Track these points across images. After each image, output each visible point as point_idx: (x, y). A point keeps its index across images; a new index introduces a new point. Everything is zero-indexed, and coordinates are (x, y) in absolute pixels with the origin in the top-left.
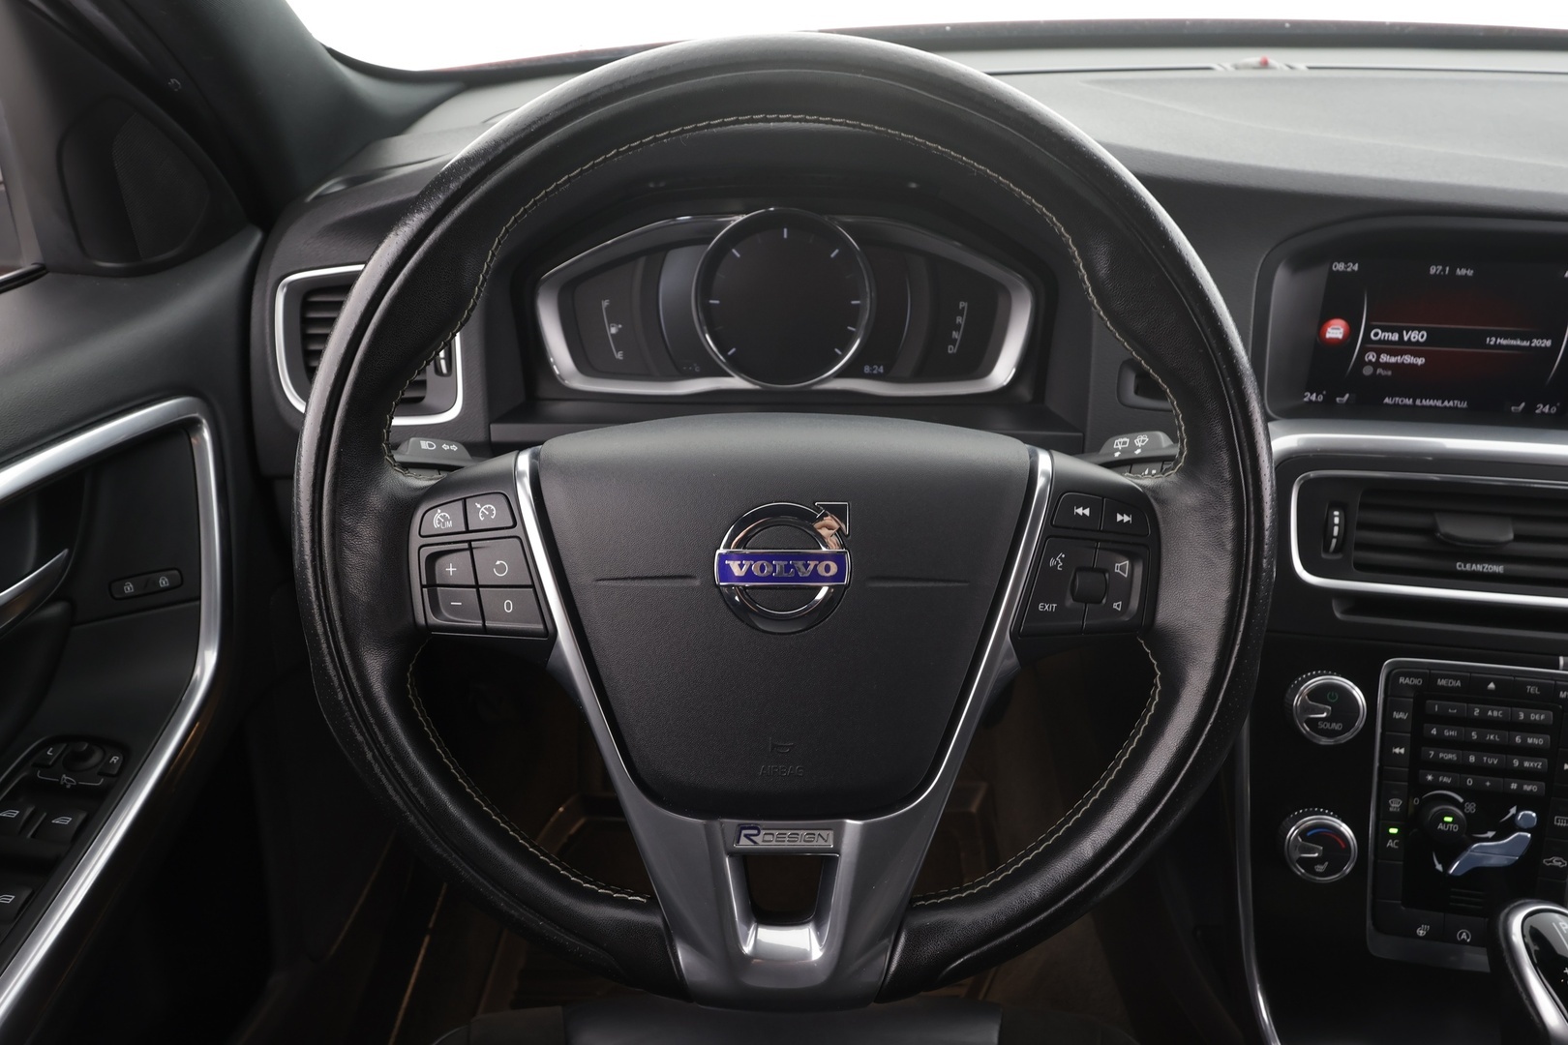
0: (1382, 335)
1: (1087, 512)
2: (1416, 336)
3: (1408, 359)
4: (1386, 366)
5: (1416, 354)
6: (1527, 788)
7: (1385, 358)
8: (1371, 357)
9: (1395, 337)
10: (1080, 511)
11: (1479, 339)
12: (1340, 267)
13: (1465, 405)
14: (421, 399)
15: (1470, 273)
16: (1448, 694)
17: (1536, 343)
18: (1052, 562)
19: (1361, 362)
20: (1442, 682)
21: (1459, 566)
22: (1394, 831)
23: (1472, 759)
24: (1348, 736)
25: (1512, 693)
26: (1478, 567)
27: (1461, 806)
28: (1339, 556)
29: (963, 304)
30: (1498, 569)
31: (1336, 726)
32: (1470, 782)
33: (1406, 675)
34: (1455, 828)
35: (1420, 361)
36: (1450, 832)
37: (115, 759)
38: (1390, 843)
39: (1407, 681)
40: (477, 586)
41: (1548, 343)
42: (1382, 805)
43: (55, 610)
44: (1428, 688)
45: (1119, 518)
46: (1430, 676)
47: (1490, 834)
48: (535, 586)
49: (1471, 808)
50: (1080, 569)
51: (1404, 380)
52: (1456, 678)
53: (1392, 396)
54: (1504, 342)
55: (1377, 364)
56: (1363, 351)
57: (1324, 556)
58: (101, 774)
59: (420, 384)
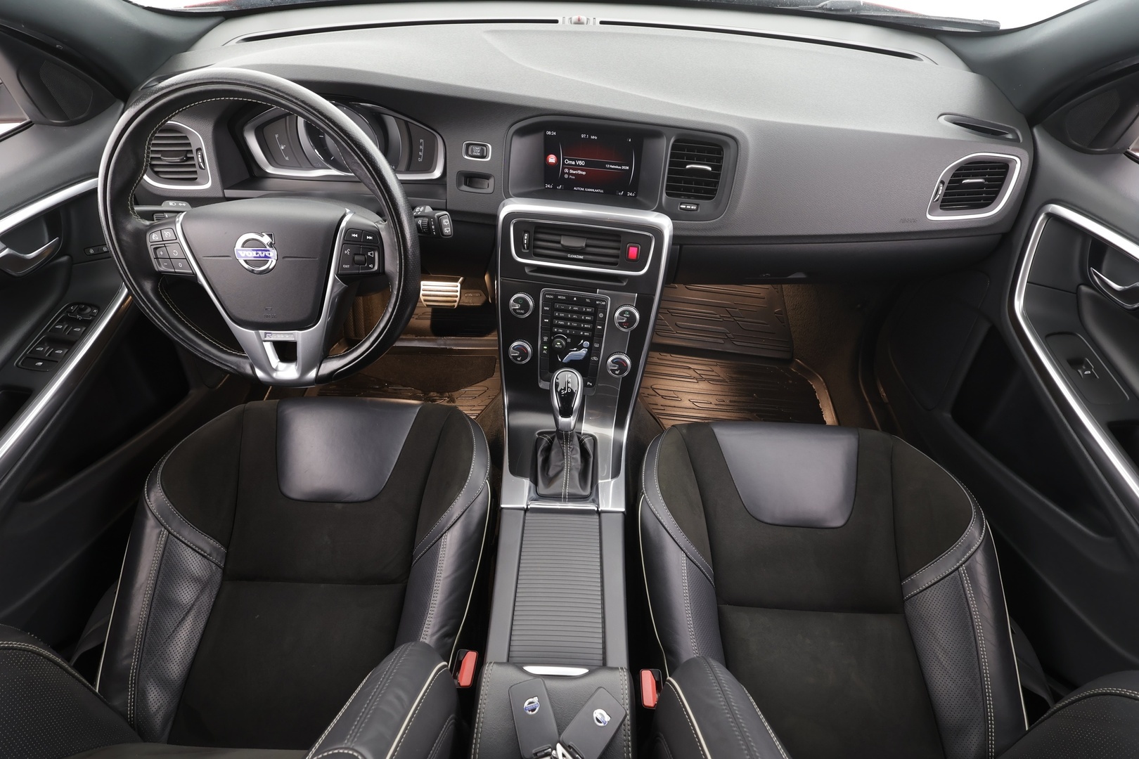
0: (569, 162)
1: (356, 236)
2: (581, 163)
3: (580, 172)
4: (572, 174)
5: (582, 170)
6: (586, 334)
7: (571, 171)
8: (566, 170)
9: (574, 163)
10: (354, 235)
11: (603, 165)
12: (549, 133)
13: (602, 191)
14: (196, 179)
15: (596, 138)
16: (561, 301)
17: (623, 167)
18: (346, 252)
19: (563, 173)
20: (559, 297)
21: (569, 256)
22: (545, 347)
23: (569, 324)
24: (527, 315)
25: (581, 302)
26: (575, 256)
27: (565, 340)
28: (528, 251)
29: (421, 141)
30: (581, 257)
31: (522, 312)
32: (568, 332)
33: (548, 294)
34: (561, 347)
35: (584, 173)
36: (559, 348)
37: (95, 311)
38: (544, 352)
39: (549, 296)
40: (170, 259)
41: (628, 168)
42: (542, 339)
43: (65, 259)
44: (556, 300)
45: (368, 237)
46: (556, 296)
47: (575, 349)
48: (186, 259)
49: (569, 340)
50: (355, 254)
51: (579, 181)
52: (564, 296)
53: (577, 187)
54: (613, 167)
55: (569, 174)
56: (563, 168)
57: (523, 250)
58: (91, 316)
59: (195, 172)
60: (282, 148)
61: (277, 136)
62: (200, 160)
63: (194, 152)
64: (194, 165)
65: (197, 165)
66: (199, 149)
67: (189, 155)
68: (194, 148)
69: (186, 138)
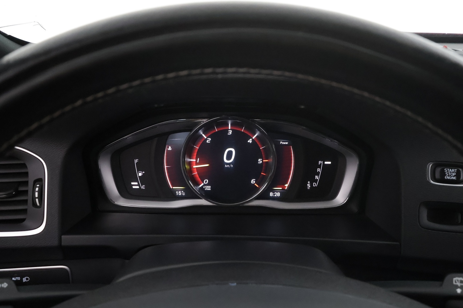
14: (23, 220)
59: (25, 211)
60: (140, 174)
61: (136, 161)
62: (37, 195)
63: (31, 184)
64: (25, 202)
65: (30, 202)
66: (40, 181)
67: (21, 189)
68: (31, 180)
69: (24, 166)
